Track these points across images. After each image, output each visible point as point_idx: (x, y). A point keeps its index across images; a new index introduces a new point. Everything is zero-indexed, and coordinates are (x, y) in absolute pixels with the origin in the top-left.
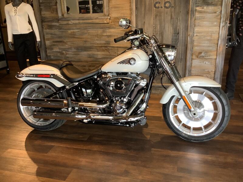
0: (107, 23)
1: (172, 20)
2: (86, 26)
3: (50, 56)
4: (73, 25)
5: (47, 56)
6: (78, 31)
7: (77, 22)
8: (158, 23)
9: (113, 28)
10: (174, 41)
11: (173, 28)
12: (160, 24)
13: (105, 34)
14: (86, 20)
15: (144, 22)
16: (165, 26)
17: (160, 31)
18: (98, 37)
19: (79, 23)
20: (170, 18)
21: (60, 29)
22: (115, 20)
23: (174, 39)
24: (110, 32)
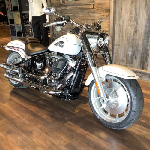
0: (92, 9)
1: (147, 6)
2: (78, 11)
3: (55, 34)
4: (69, 10)
5: (53, 33)
6: (72, 15)
7: (72, 7)
8: (134, 9)
9: (97, 13)
10: (147, 27)
11: (147, 15)
12: (135, 11)
13: (90, 18)
14: (78, 5)
15: (122, 8)
16: (139, 12)
17: (135, 17)
18: (85, 21)
19: (73, 9)
20: (144, 4)
21: (62, 13)
22: (98, 6)
23: (147, 26)
24: (94, 16)
